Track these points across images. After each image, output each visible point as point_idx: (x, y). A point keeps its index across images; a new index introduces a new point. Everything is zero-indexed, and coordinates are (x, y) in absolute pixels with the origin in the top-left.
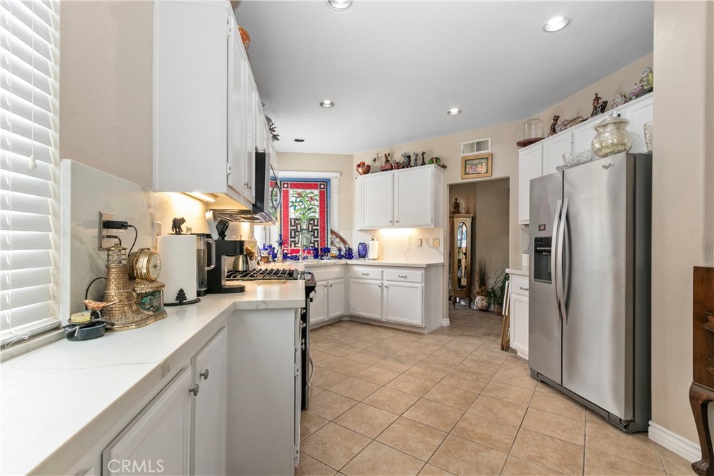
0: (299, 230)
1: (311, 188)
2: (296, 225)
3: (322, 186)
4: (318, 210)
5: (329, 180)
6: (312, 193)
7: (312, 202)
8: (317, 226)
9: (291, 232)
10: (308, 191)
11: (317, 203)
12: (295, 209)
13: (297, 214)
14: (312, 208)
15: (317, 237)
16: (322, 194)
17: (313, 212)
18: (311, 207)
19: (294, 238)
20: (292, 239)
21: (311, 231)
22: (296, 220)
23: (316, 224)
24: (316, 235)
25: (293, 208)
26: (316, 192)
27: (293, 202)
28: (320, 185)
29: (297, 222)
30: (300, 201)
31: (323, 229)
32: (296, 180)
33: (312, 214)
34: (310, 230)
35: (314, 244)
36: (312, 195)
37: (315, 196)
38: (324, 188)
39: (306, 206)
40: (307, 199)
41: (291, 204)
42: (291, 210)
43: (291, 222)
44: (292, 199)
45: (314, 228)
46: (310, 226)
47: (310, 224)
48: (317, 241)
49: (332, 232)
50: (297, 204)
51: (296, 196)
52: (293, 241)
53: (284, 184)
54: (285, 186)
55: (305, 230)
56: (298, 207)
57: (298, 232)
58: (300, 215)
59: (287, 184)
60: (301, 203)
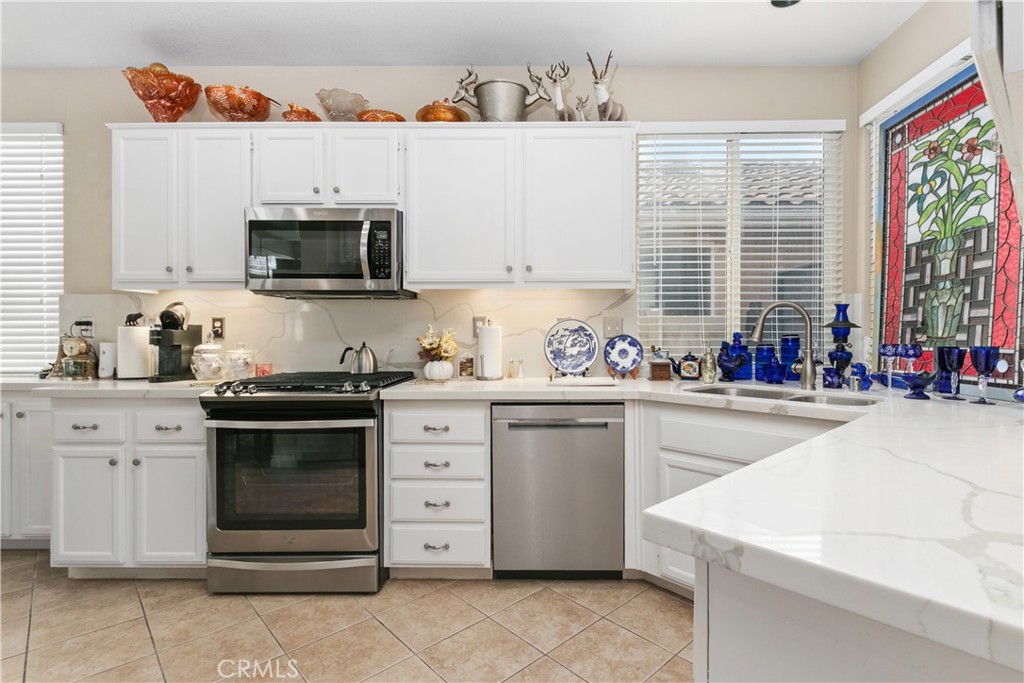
0: (927, 281)
1: (971, 107)
2: (922, 262)
4: (993, 188)
6: (973, 125)
7: (974, 161)
8: (987, 255)
9: (907, 291)
10: (958, 125)
11: (990, 157)
12: (920, 211)
13: (925, 228)
14: (972, 186)
15: (984, 304)
17: (975, 201)
18: (969, 181)
19: (913, 311)
20: (908, 318)
21: (963, 282)
22: (920, 246)
23: (984, 248)
24: (981, 297)
25: (914, 206)
27: (915, 187)
29: (925, 253)
30: (937, 173)
32: (910, 112)
33: (973, 212)
34: (962, 275)
35: (971, 331)
36: (973, 133)
37: (984, 131)
39: (954, 186)
40: (957, 155)
41: (911, 193)
42: (912, 214)
43: (908, 260)
44: (915, 177)
45: (978, 265)
46: (963, 260)
47: (962, 251)
48: (983, 319)
51: (925, 159)
52: (909, 323)
53: (894, 135)
54: (898, 138)
55: (945, 278)
56: (931, 198)
57: (924, 288)
58: (934, 227)
59: (901, 131)
60: (939, 180)
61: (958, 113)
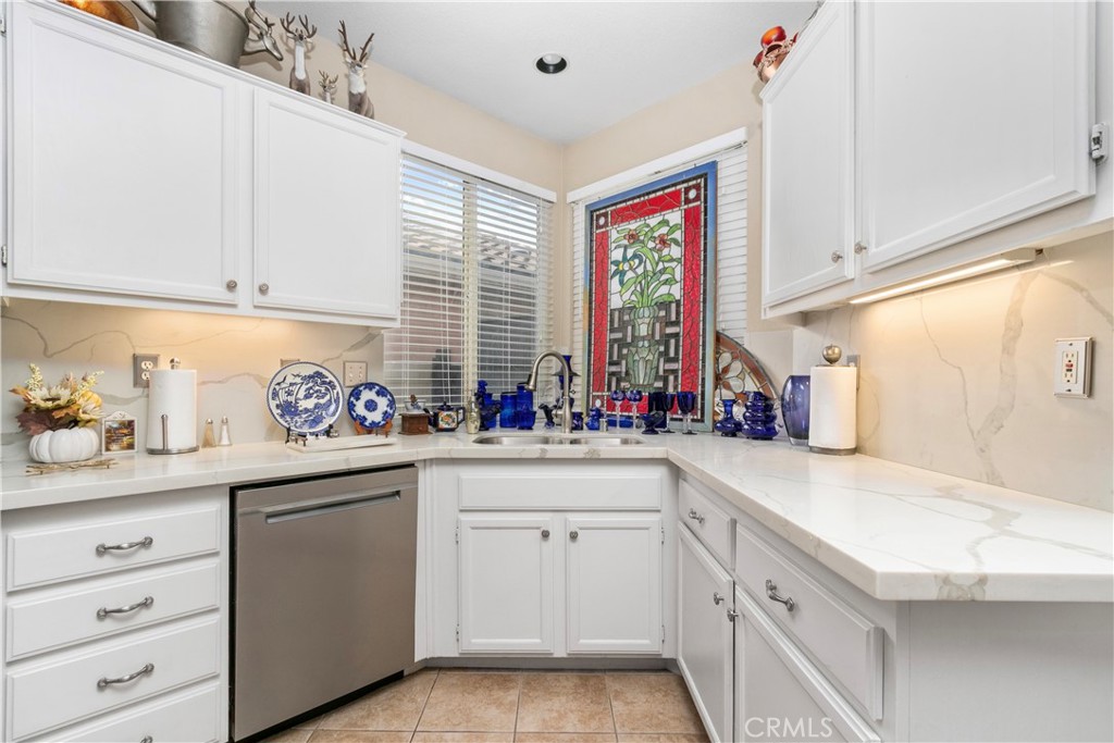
0: (629, 340)
1: (662, 210)
2: (623, 327)
3: (692, 194)
4: (678, 274)
5: (714, 164)
6: (665, 222)
7: (666, 251)
8: (676, 323)
9: (611, 347)
10: (653, 221)
11: (676, 251)
12: (622, 283)
13: (626, 296)
14: (665, 269)
15: (675, 360)
16: (691, 218)
17: (666, 282)
18: (661, 266)
19: (617, 363)
20: (613, 369)
21: (658, 343)
22: (621, 311)
23: (673, 318)
24: (672, 354)
25: (617, 278)
26: (675, 217)
27: (616, 263)
28: (687, 190)
29: (626, 318)
30: (635, 256)
31: (693, 332)
32: (612, 201)
33: (664, 290)
34: (657, 337)
35: (666, 380)
36: (664, 230)
37: (672, 229)
38: (697, 198)
39: (649, 268)
40: (651, 245)
41: (614, 268)
42: (614, 284)
43: (612, 321)
44: (617, 255)
45: (669, 330)
46: (658, 325)
47: (657, 318)
48: (674, 372)
49: (719, 337)
50: (626, 267)
51: (626, 242)
52: (614, 373)
53: (598, 217)
54: (602, 221)
55: (643, 338)
56: (630, 274)
57: (628, 345)
58: (633, 298)
59: (605, 215)
60: (637, 261)
61: (653, 212)
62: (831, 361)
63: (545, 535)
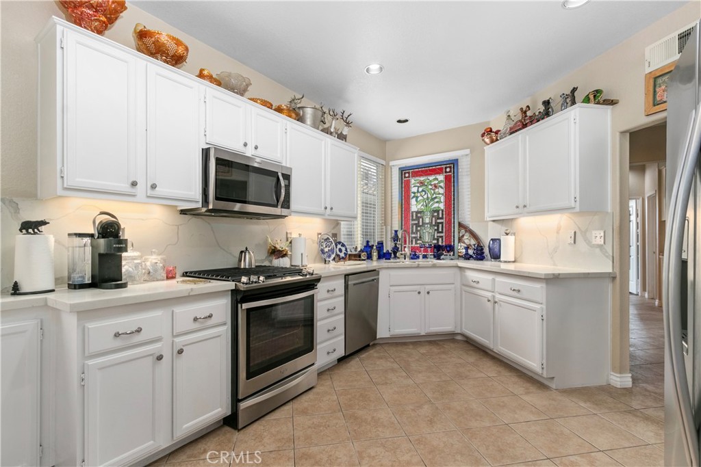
0: (421, 224)
1: (435, 174)
2: (418, 218)
3: (448, 170)
4: (443, 199)
5: (457, 160)
6: (437, 179)
7: (437, 190)
8: (442, 218)
9: (412, 227)
10: (431, 178)
11: (441, 191)
12: (416, 201)
13: (419, 206)
14: (436, 198)
15: (442, 232)
16: (448, 179)
17: (437, 202)
18: (434, 196)
19: (415, 233)
20: (414, 235)
21: (434, 225)
22: (417, 212)
23: (441, 216)
24: (440, 230)
25: (414, 199)
26: (441, 177)
27: (414, 193)
28: (446, 168)
29: (419, 215)
30: (423, 191)
31: (449, 222)
32: (412, 168)
33: (436, 205)
34: (434, 223)
35: (438, 240)
36: (436, 182)
37: (441, 181)
38: (450, 172)
39: (429, 196)
40: (430, 187)
41: (413, 195)
42: (413, 201)
43: (412, 216)
44: (414, 189)
45: (439, 221)
46: (434, 219)
47: (433, 216)
48: (442, 237)
49: (460, 225)
50: (419, 195)
51: (418, 185)
52: (414, 237)
53: (405, 173)
54: (407, 175)
55: (427, 224)
56: (420, 198)
57: (420, 226)
58: (422, 207)
59: (409, 173)
60: (424, 193)
61: (431, 174)
62: (507, 234)
63: (419, 293)
